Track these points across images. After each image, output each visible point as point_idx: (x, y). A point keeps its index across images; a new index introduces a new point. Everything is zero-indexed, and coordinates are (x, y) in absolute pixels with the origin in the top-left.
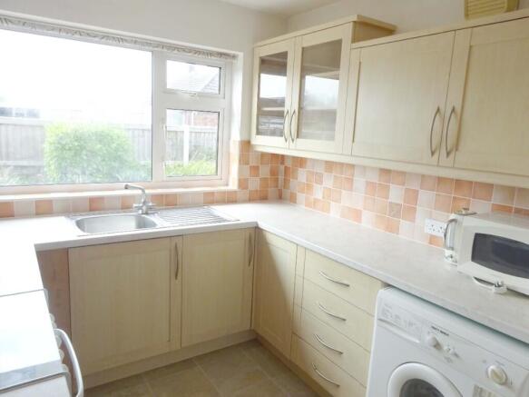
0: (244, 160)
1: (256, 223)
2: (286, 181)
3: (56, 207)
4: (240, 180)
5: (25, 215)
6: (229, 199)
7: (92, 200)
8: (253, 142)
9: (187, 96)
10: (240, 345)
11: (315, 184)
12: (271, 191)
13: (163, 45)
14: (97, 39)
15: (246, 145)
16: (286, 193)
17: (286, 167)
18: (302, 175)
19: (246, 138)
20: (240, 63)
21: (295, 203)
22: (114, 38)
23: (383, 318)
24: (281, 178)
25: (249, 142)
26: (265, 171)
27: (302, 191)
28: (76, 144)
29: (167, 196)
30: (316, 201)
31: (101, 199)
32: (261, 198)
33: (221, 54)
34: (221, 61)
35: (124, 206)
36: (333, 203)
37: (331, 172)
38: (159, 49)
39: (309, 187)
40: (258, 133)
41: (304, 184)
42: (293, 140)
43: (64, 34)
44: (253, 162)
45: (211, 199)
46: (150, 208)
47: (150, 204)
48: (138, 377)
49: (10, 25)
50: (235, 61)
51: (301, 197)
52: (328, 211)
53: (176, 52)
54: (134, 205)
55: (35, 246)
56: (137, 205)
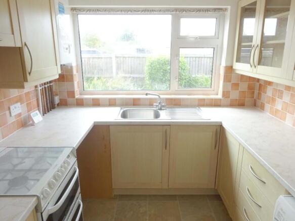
0: (227, 79)
1: (221, 123)
2: (259, 94)
3: (118, 102)
4: (224, 92)
6: (215, 104)
7: (134, 100)
8: (234, 68)
9: (193, 39)
10: (208, 196)
11: (277, 99)
12: (248, 100)
13: (176, 10)
14: (139, 13)
15: (230, 69)
16: (259, 103)
17: (260, 84)
18: (269, 92)
19: (229, 64)
20: (228, 14)
21: (263, 110)
22: (148, 10)
23: (277, 218)
24: (256, 92)
25: (232, 67)
26: (244, 86)
27: (268, 103)
28: (158, 66)
29: (175, 99)
30: (277, 111)
31: (139, 99)
32: (240, 104)
33: (215, 10)
34: (217, 14)
35: (150, 104)
36: (288, 115)
37: (290, 91)
38: (174, 13)
39: (273, 100)
40: (238, 60)
41: (270, 97)
42: (255, 67)
43: (123, 13)
44: (234, 81)
45: (202, 103)
46: (163, 106)
47: (163, 104)
48: (145, 196)
49: (100, 12)
50: (226, 13)
51: (267, 106)
52: (284, 119)
53: (184, 12)
54: (154, 104)
55: (95, 122)
56: (156, 104)
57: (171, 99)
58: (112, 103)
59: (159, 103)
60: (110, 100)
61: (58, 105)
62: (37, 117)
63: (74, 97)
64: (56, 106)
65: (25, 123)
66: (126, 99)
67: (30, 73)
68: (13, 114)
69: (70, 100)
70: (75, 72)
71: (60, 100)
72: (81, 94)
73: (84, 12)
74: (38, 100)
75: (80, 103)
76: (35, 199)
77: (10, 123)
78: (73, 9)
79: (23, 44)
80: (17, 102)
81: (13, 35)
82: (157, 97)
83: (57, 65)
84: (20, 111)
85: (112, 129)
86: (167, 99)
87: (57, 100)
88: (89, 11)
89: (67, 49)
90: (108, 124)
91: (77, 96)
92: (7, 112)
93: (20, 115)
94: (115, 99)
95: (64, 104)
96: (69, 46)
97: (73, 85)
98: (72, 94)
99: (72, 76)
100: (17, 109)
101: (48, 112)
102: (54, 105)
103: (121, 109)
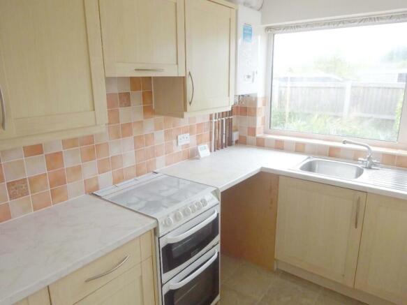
3: (307, 149)
5: (289, 151)
7: (331, 149)
31: (338, 149)
35: (354, 156)
46: (375, 164)
47: (375, 161)
54: (360, 159)
55: (262, 168)
56: (363, 159)
57: (393, 156)
58: (299, 149)
59: (369, 159)
60: (297, 144)
61: (237, 142)
62: (204, 151)
63: (254, 135)
64: (234, 143)
65: (193, 155)
66: (320, 146)
67: (190, 103)
68: (179, 144)
69: (250, 138)
70: (260, 104)
71: (240, 136)
72: (265, 133)
73: (280, 31)
74: (211, 133)
75: (260, 144)
76: (154, 221)
77: (175, 152)
78: (268, 29)
79: (188, 74)
80: (186, 132)
81: (176, 66)
82: (366, 149)
83: (229, 96)
84: (188, 142)
85: (282, 181)
86: (385, 155)
87: (235, 136)
88: (287, 28)
89: (249, 77)
90: (279, 174)
91: (258, 135)
92: (174, 141)
93: (187, 145)
94: (304, 144)
95: (242, 142)
96: (254, 74)
97: (255, 121)
98: (252, 131)
99: (255, 109)
100: (185, 140)
101: (222, 148)
102: (232, 142)
103: (309, 158)
